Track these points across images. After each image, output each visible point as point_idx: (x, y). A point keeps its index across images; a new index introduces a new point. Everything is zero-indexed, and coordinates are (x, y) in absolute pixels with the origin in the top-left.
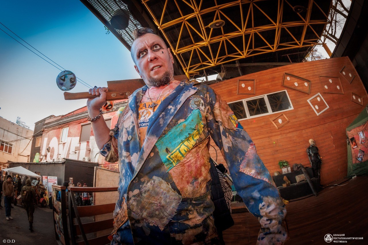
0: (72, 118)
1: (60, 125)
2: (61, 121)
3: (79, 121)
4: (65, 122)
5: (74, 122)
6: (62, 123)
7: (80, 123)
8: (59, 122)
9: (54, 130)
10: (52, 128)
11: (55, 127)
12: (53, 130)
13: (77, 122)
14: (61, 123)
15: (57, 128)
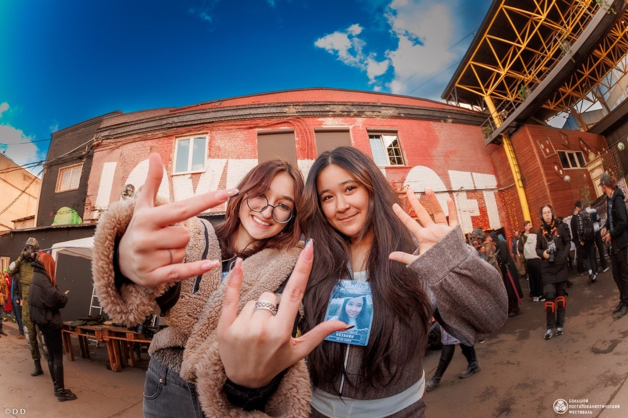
0: (219, 114)
1: (169, 128)
2: (176, 120)
3: (248, 122)
4: (190, 123)
5: (230, 123)
6: (179, 124)
7: (251, 128)
8: (164, 122)
9: (143, 142)
10: (137, 136)
11: (149, 134)
12: (137, 143)
13: (241, 125)
14: (173, 125)
15: (161, 135)
